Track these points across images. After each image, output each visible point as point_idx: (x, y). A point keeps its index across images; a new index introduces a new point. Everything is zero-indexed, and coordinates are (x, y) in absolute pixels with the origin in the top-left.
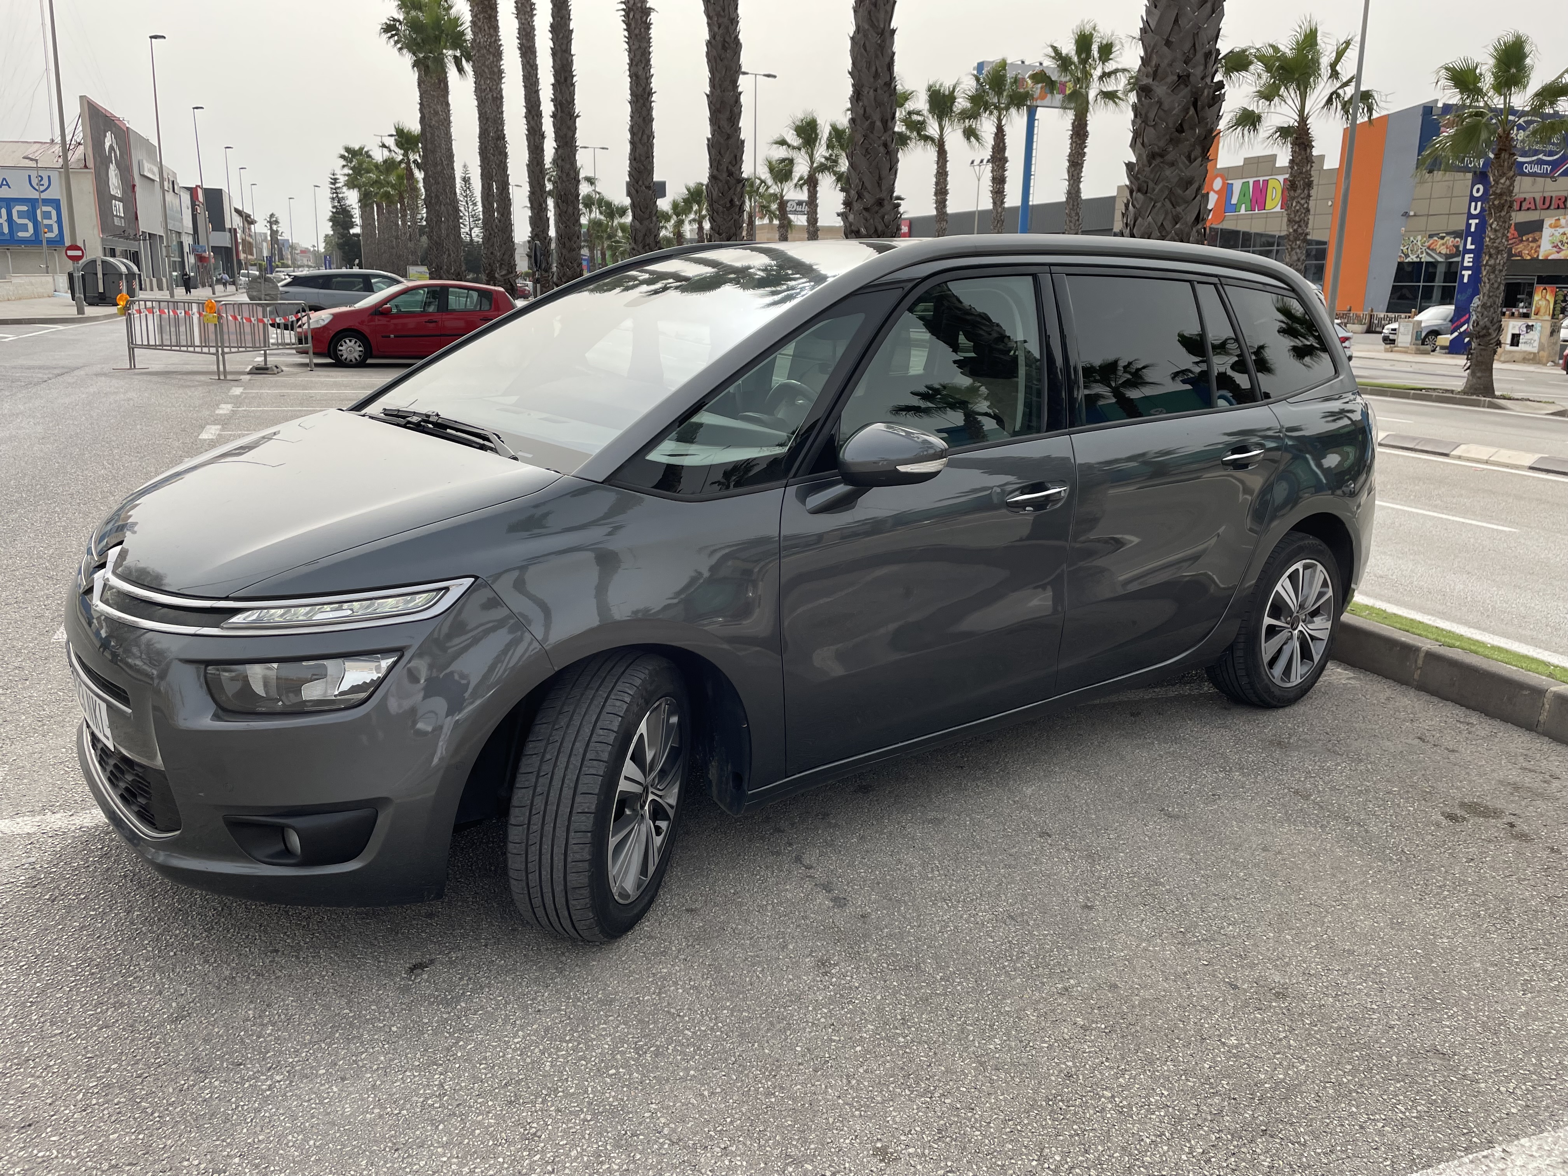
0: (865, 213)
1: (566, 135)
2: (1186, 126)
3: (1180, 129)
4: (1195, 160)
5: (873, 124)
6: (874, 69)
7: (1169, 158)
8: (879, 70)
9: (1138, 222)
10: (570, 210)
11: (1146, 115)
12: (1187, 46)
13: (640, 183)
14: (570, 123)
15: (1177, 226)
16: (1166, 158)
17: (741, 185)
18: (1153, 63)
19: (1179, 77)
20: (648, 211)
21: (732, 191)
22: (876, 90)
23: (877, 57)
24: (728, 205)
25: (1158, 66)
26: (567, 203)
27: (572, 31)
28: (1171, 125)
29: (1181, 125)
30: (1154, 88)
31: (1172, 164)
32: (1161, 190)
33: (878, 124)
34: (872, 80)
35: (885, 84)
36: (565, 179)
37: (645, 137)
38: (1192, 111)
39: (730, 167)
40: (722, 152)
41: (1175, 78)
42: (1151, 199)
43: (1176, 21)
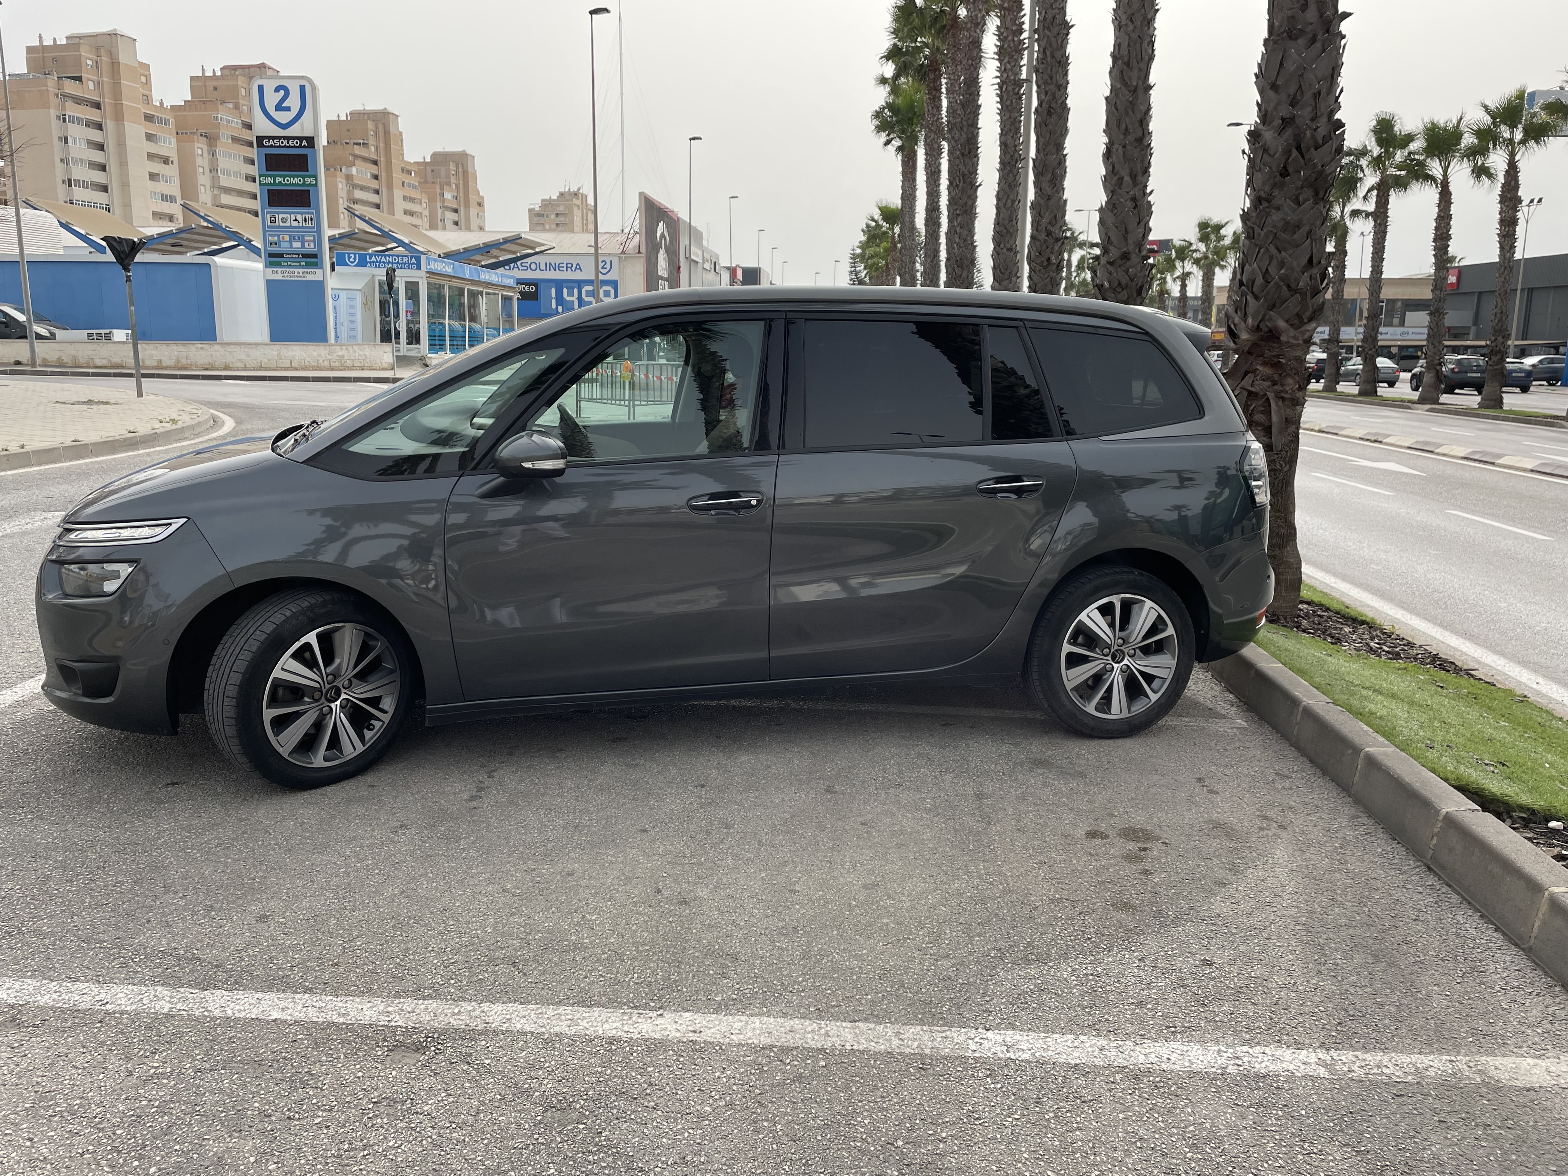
0: (1108, 266)
1: (966, 203)
2: (1291, 169)
3: (1284, 173)
4: (1304, 203)
5: (1121, 179)
6: (1124, 126)
8: (1130, 127)
10: (965, 274)
11: (1255, 160)
13: (1002, 245)
14: (970, 192)
15: (1282, 271)
16: (1272, 202)
17: (1060, 243)
19: (1283, 119)
20: (1008, 271)
21: (1049, 250)
22: (1124, 147)
23: (1127, 114)
24: (1045, 263)
25: (1266, 111)
26: (962, 268)
27: (980, 106)
28: (1274, 169)
29: (1285, 167)
30: (1262, 132)
31: (1278, 209)
32: (1266, 236)
33: (1127, 179)
34: (1122, 136)
35: (1136, 140)
36: (962, 245)
37: (1009, 201)
38: (1295, 153)
39: (1050, 227)
40: (1042, 213)
42: (1257, 245)
43: (1281, 64)
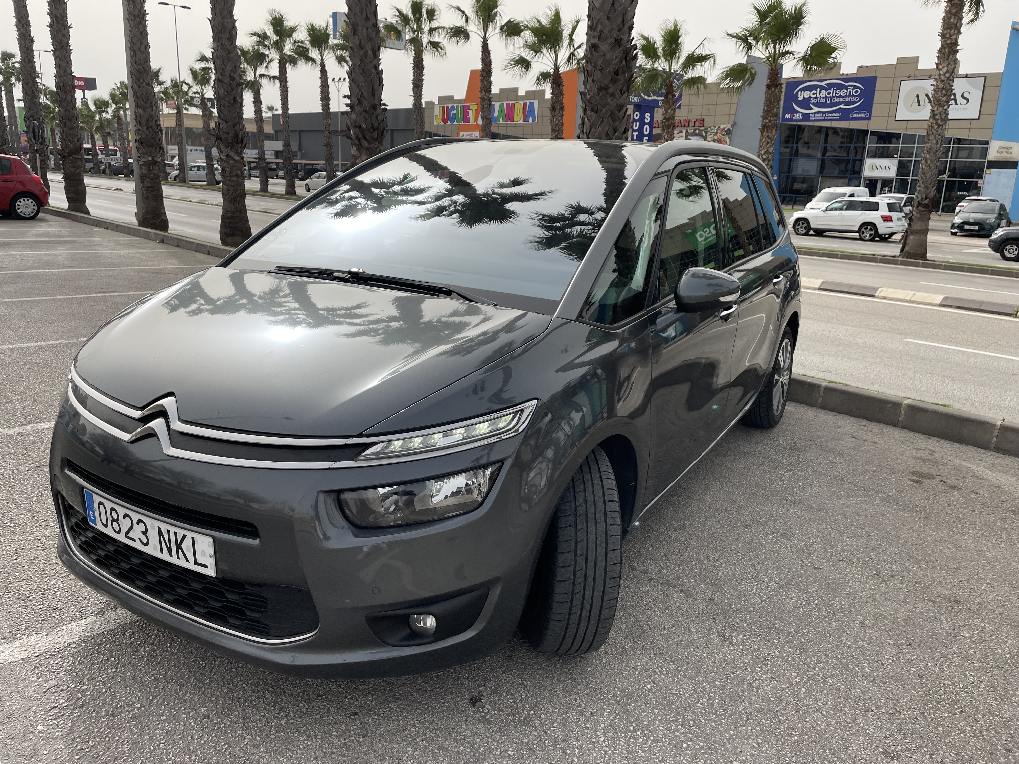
0: (364, 113)
1: (62, 40)
2: (620, 72)
3: (617, 73)
4: (624, 93)
5: (366, 52)
6: (365, 14)
7: (610, 91)
8: (369, 15)
9: (592, 130)
10: (69, 98)
11: (596, 63)
12: (619, 21)
13: (141, 80)
14: (64, 32)
15: (616, 134)
16: (608, 91)
17: (241, 87)
18: (598, 30)
19: (616, 40)
20: (149, 101)
21: (234, 92)
22: (367, 29)
23: (367, 5)
24: (232, 102)
25: (601, 32)
26: (66, 93)
28: (612, 70)
29: (617, 70)
30: (600, 45)
31: (612, 95)
33: (370, 52)
34: (364, 21)
35: (373, 25)
36: (63, 74)
37: (143, 46)
38: (624, 62)
39: (232, 74)
40: (225, 62)
41: (613, 40)
42: (600, 116)
